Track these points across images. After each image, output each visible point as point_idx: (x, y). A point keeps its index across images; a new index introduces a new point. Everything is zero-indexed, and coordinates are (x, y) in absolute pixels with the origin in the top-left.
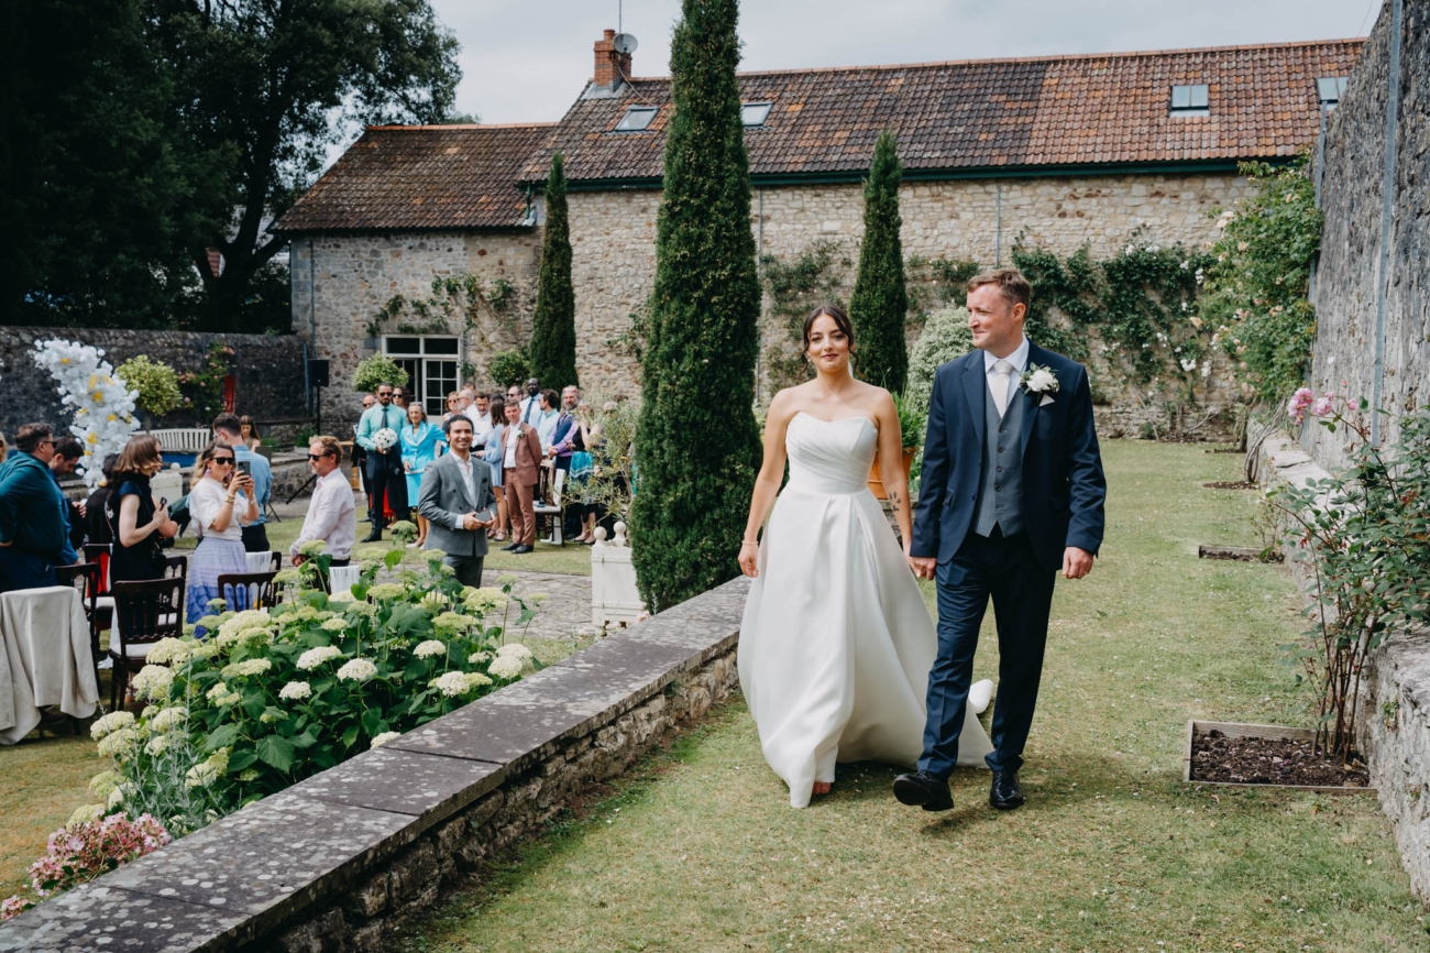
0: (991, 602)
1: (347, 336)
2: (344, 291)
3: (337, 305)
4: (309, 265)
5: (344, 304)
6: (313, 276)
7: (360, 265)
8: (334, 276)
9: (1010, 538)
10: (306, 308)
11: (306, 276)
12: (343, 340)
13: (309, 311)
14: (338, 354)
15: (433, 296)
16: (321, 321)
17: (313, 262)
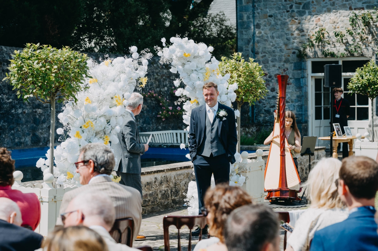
0: (213, 174)
1: (280, 61)
2: (279, 27)
3: (273, 37)
4: (251, 9)
5: (278, 37)
6: (254, 17)
7: (291, 7)
8: (271, 16)
9: (215, 157)
10: (249, 41)
11: (248, 18)
12: (278, 64)
13: (251, 44)
14: (273, 75)
15: (350, 28)
16: (260, 50)
17: (254, 6)
